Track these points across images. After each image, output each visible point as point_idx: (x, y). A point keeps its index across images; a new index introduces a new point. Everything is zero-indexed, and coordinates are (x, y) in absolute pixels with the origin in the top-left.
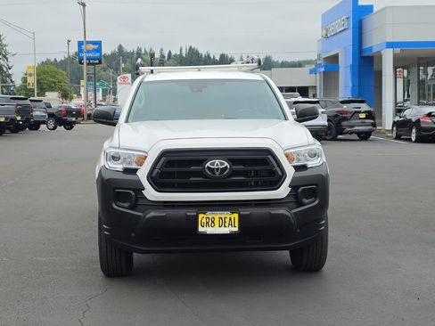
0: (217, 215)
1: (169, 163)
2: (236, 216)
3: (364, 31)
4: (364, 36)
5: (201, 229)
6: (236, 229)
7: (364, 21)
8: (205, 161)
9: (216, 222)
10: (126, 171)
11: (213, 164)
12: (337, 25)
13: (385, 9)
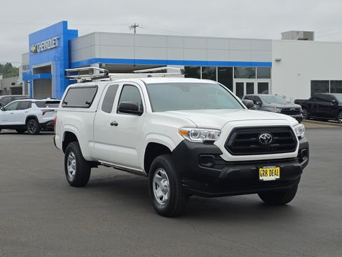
0: (268, 169)
1: (239, 137)
2: (278, 168)
3: (72, 49)
4: (72, 53)
5: (261, 178)
6: (278, 177)
7: (72, 42)
8: (259, 134)
9: (268, 173)
10: (206, 142)
11: (263, 136)
12: (48, 44)
13: (94, 33)
